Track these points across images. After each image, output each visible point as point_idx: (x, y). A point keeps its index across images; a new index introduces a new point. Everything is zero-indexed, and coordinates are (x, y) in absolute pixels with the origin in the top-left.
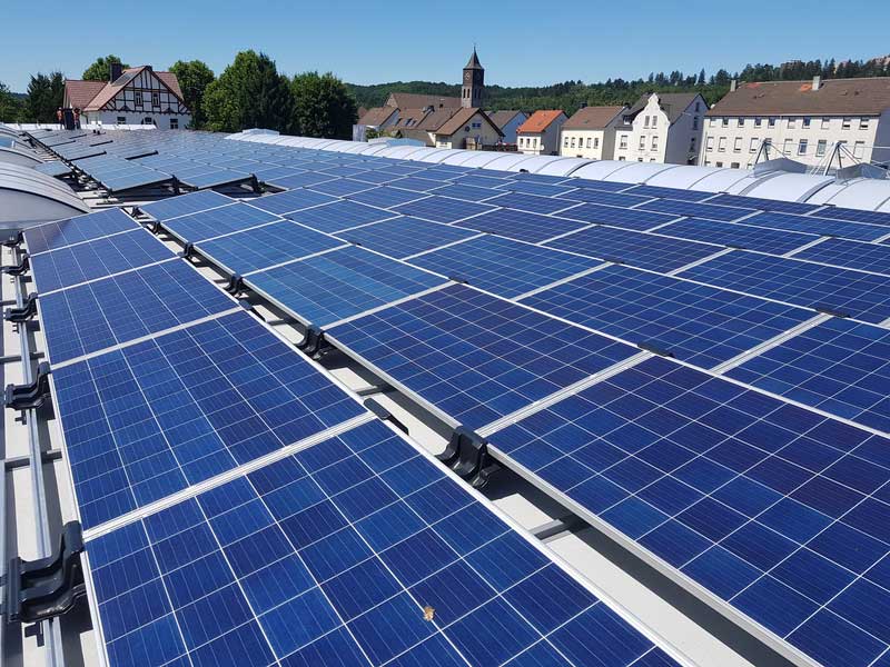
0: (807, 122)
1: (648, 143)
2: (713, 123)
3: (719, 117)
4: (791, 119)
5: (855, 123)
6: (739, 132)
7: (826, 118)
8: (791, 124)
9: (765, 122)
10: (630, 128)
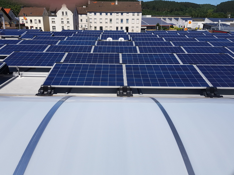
0: (122, 14)
1: (65, 21)
2: (90, 14)
3: (93, 12)
4: (117, 13)
5: (136, 14)
6: (101, 17)
7: (128, 13)
8: (117, 14)
9: (109, 14)
10: (56, 16)
